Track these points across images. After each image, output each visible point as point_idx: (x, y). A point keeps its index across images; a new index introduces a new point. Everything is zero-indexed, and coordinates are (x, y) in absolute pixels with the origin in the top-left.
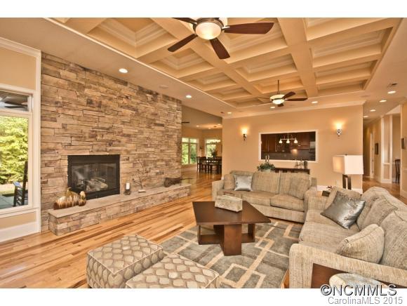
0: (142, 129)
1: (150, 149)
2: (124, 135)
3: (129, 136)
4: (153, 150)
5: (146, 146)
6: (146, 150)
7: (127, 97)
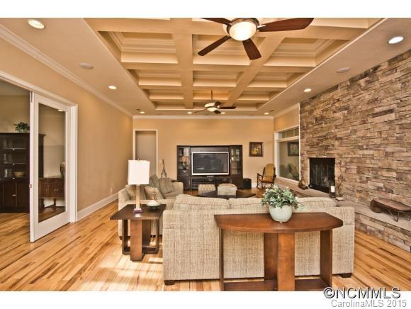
0: (355, 128)
1: (366, 152)
2: (337, 139)
3: (341, 139)
4: (371, 152)
5: (361, 148)
6: (361, 152)
7: (338, 100)
